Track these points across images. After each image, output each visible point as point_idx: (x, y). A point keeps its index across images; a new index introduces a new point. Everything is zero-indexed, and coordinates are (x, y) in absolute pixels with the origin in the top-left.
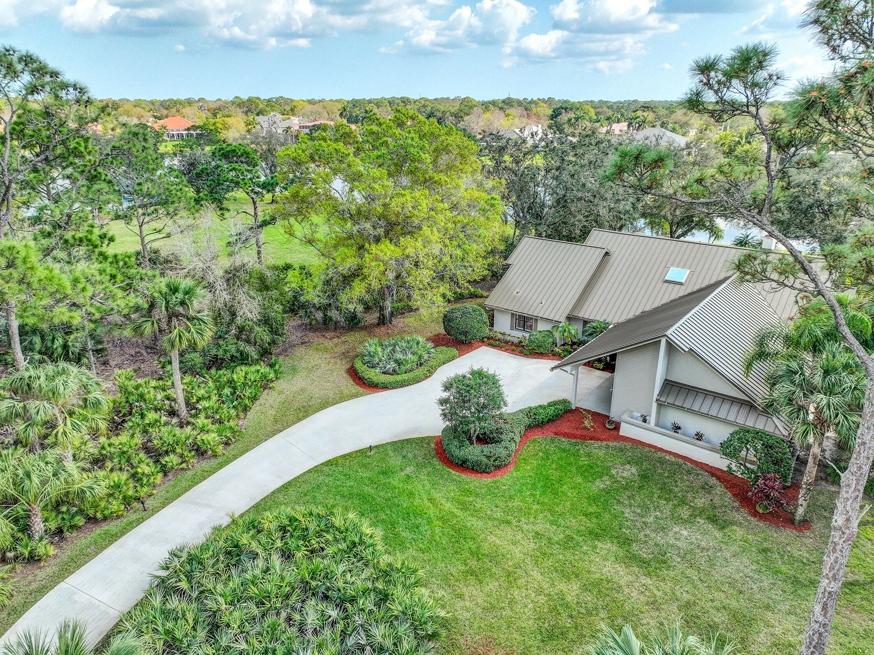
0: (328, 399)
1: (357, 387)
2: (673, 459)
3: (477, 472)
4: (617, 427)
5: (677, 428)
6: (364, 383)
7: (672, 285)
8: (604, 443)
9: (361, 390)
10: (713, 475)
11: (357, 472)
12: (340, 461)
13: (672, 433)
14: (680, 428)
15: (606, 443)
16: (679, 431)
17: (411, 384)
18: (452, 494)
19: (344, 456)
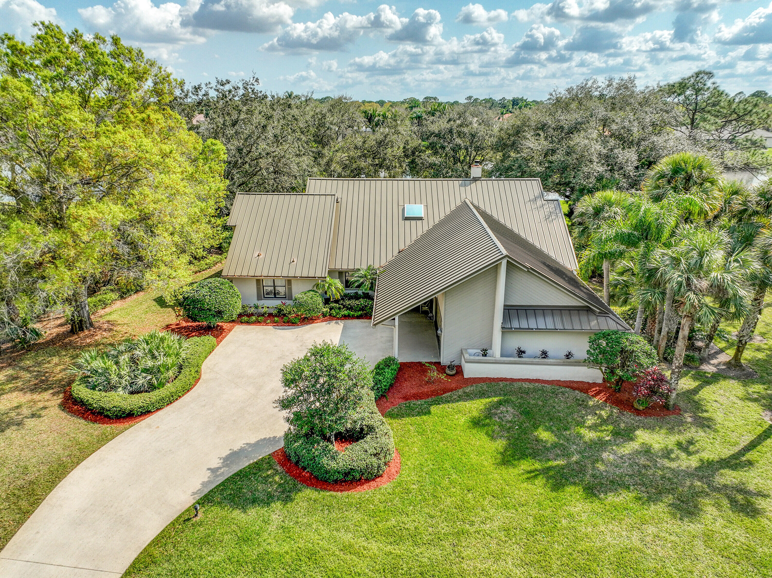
0: (59, 459)
1: (97, 425)
2: (531, 386)
3: (368, 480)
4: (459, 370)
5: (521, 353)
6: (107, 416)
7: (413, 222)
8: (460, 392)
9: (107, 428)
10: (574, 389)
11: (201, 557)
12: (156, 552)
13: (517, 359)
14: (524, 352)
15: (461, 390)
16: (523, 355)
17: (180, 397)
18: (365, 527)
19: (156, 542)
